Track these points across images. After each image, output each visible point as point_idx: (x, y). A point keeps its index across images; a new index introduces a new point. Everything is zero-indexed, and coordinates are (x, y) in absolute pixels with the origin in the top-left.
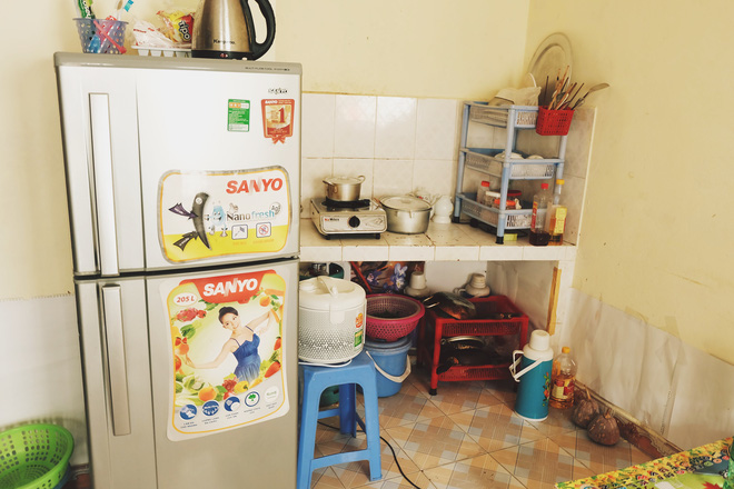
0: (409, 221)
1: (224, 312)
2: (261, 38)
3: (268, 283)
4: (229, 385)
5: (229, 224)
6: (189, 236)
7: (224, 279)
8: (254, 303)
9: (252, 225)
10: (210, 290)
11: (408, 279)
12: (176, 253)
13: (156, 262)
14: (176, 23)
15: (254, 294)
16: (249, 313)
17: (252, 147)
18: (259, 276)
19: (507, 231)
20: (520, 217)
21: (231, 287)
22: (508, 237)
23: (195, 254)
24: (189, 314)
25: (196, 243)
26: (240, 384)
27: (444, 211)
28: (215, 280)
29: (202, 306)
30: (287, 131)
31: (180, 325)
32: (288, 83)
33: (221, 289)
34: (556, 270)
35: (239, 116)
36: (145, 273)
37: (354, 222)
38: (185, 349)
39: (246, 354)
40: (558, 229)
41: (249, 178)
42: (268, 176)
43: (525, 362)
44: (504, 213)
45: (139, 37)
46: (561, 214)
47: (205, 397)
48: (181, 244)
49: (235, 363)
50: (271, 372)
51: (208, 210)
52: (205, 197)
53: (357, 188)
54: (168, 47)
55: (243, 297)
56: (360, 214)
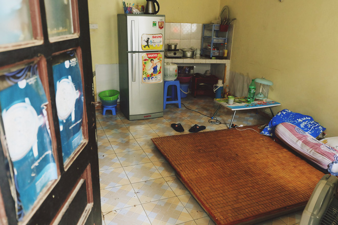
0: (189, 54)
1: (151, 60)
2: (157, 10)
3: (159, 55)
4: (152, 74)
5: (153, 44)
6: (146, 45)
7: (152, 54)
8: (156, 59)
9: (156, 44)
10: (149, 56)
11: (189, 71)
12: (144, 48)
13: (141, 50)
14: (140, 7)
15: (157, 57)
16: (156, 61)
17: (156, 30)
18: (157, 54)
19: (213, 56)
20: (216, 53)
21: (153, 56)
22: (213, 58)
23: (147, 49)
24: (145, 60)
25: (147, 47)
26: (154, 75)
27: (198, 52)
28: (150, 54)
29: (148, 59)
30: (163, 27)
31: (144, 62)
32: (163, 18)
33: (151, 56)
34: (225, 66)
35: (154, 24)
36: (139, 52)
37: (175, 54)
38: (145, 66)
39: (155, 68)
40: (226, 55)
41: (156, 35)
42: (159, 35)
43: (216, 87)
44: (212, 51)
45: (134, 10)
46: (226, 51)
47: (148, 76)
48: (145, 47)
49: (153, 70)
50: (159, 73)
51: (149, 41)
52: (149, 38)
53: (176, 46)
54: (139, 12)
55: (155, 58)
56: (176, 52)
